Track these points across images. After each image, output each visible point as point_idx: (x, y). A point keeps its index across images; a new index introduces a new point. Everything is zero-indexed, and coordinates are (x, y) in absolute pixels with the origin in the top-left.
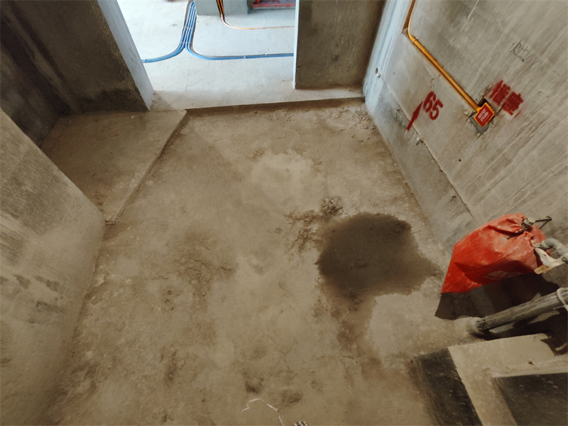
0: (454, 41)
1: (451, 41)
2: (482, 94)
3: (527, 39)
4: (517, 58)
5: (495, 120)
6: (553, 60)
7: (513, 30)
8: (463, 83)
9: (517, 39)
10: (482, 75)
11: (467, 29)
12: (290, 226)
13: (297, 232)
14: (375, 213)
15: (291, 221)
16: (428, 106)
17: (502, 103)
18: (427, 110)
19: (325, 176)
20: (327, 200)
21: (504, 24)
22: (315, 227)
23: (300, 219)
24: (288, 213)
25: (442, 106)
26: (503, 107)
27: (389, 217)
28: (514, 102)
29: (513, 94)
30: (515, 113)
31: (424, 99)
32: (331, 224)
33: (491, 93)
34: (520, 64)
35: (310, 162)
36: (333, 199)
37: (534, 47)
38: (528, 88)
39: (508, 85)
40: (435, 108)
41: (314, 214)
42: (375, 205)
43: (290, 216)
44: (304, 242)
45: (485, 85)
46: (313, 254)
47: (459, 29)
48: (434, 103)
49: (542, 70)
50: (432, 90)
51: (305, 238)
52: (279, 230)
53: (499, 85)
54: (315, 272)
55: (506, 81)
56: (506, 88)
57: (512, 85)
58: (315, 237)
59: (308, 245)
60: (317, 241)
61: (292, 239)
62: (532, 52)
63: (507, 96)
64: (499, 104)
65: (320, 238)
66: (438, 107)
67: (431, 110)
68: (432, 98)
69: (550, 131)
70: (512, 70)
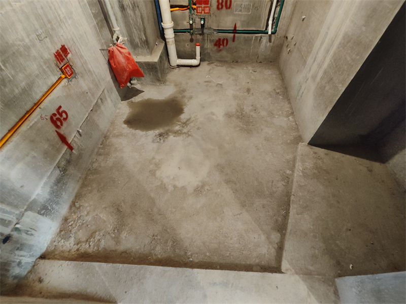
0: (17, 88)
1: (17, 91)
2: (58, 69)
3: (36, 30)
4: (45, 40)
5: (71, 64)
6: (50, 22)
7: (28, 36)
8: (50, 83)
9: (34, 36)
10: (48, 67)
11: (13, 72)
12: (191, 130)
13: (188, 127)
14: (137, 130)
15: (190, 133)
16: (59, 123)
17: (64, 57)
18: (62, 125)
19: (154, 158)
20: (162, 141)
21: (22, 40)
22: (177, 128)
23: (184, 133)
24: (190, 137)
25: (60, 107)
26: (66, 56)
27: (130, 127)
28: (64, 49)
29: (61, 49)
30: (69, 51)
31: (54, 128)
32: (166, 128)
33: (59, 63)
34: (48, 40)
35: (158, 173)
36: (158, 142)
37: (41, 28)
38: (59, 40)
39: (56, 51)
40: (61, 115)
41: (174, 135)
42: (134, 135)
43: (189, 135)
44: (186, 122)
45: (53, 66)
46: (183, 117)
47: (10, 81)
48: (58, 116)
49: (53, 29)
50: (48, 118)
51: (185, 124)
52: (198, 129)
53: (56, 56)
54: (186, 110)
55: (54, 51)
56: (57, 52)
57: (57, 49)
58: (179, 123)
59: (185, 121)
60: (179, 121)
61: (192, 124)
62: (44, 30)
63: (61, 53)
64: (64, 59)
65: (177, 123)
66: (60, 111)
67: (62, 119)
68: (55, 118)
69: (76, 37)
70: (50, 45)
